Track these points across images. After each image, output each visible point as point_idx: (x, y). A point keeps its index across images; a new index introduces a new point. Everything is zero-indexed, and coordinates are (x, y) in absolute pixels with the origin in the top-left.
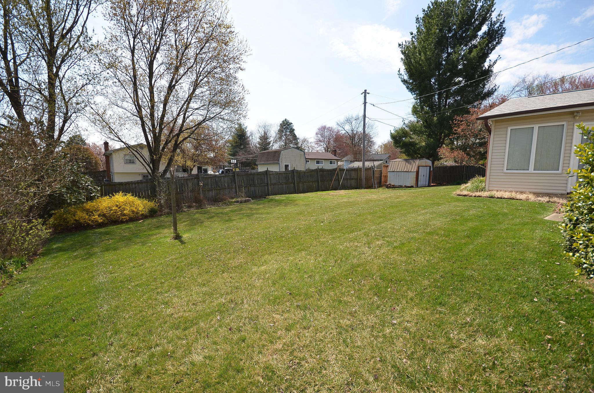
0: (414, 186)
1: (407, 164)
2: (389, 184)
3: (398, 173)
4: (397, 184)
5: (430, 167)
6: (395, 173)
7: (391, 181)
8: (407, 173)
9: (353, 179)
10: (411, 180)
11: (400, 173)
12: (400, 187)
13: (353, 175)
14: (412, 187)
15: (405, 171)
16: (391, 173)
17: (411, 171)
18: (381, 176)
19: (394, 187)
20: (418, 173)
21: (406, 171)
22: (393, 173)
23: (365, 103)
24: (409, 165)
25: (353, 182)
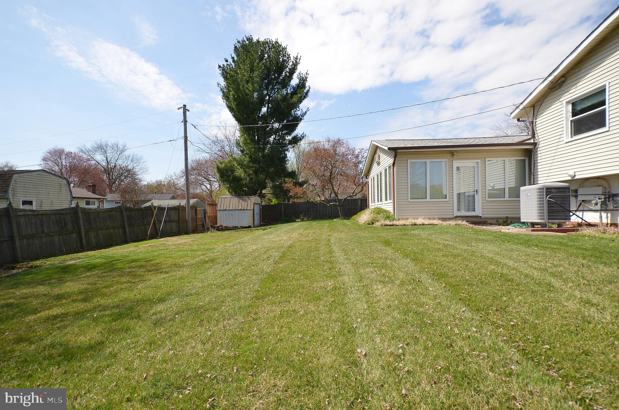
0: (252, 226)
1: (241, 201)
2: (221, 226)
3: (231, 212)
4: (230, 225)
5: (260, 204)
6: (227, 212)
7: (222, 221)
8: (242, 211)
9: (173, 221)
10: (247, 220)
11: (233, 211)
12: (235, 228)
13: (173, 215)
14: (249, 227)
15: (239, 208)
16: (222, 212)
17: (247, 209)
18: (205, 217)
19: (227, 229)
20: (254, 210)
21: (241, 209)
22: (224, 212)
23: (185, 121)
24: (243, 203)
25: (174, 226)
